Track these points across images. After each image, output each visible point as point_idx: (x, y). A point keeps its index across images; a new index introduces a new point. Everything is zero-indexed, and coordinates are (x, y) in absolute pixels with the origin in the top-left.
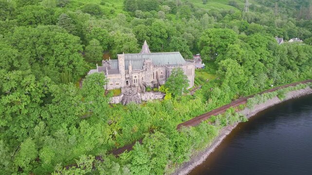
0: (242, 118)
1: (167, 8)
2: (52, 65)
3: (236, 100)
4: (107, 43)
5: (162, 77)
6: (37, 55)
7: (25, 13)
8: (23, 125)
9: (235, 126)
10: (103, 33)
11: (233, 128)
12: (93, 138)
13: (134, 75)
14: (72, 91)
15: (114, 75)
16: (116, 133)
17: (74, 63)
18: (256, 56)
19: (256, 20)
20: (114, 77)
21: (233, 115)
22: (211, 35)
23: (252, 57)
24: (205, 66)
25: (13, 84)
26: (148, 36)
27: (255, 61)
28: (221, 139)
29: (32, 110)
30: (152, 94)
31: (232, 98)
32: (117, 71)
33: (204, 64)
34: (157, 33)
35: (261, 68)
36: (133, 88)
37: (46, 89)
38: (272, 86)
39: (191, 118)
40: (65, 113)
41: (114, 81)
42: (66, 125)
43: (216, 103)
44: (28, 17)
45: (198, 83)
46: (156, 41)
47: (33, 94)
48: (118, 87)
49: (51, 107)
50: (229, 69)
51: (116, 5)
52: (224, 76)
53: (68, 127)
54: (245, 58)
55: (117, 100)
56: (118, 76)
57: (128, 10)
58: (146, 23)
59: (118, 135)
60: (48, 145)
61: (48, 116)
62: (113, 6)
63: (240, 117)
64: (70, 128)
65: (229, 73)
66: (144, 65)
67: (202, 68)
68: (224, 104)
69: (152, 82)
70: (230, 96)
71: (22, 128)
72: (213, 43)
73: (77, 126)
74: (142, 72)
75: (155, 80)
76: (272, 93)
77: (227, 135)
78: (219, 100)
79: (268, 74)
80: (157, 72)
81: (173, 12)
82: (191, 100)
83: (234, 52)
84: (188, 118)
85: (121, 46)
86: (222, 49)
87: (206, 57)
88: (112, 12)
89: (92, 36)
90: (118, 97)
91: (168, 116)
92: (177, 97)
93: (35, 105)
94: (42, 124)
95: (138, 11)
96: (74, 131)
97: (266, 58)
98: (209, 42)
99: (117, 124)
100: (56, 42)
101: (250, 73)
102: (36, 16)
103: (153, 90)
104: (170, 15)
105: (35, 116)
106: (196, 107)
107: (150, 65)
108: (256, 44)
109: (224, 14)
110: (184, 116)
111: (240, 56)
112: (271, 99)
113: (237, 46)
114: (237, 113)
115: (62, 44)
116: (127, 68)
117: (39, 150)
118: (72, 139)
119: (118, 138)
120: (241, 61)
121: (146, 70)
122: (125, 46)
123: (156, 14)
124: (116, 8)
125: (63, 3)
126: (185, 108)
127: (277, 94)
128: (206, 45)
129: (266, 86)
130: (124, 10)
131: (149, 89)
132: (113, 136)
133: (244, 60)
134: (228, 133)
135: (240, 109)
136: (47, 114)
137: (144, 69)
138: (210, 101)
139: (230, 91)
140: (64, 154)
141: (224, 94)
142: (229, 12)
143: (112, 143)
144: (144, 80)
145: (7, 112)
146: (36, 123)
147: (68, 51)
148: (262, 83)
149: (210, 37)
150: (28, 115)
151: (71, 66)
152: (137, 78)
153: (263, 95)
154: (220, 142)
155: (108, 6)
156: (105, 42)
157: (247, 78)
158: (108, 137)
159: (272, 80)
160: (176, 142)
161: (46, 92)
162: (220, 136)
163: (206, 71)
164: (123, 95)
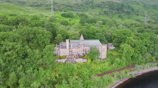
0: (131, 75)
1: (101, 22)
2: (35, 43)
3: (130, 66)
4: (66, 36)
5: (88, 51)
6: (29, 38)
7: (32, 23)
8: (13, 66)
9: (127, 79)
10: (64, 31)
11: (125, 80)
12: (45, 76)
13: (73, 50)
14: (37, 53)
15: (63, 49)
16: (57, 75)
17: (45, 43)
18: (142, 43)
19: (150, 27)
20: (63, 50)
21: (126, 73)
22: (118, 32)
23: (140, 44)
24: (115, 48)
25: (10, 47)
26: (87, 33)
27: (142, 46)
28: (117, 85)
29: (18, 60)
30: (81, 59)
31: (128, 65)
32: (65, 47)
33: (114, 47)
34: (91, 32)
35: (146, 49)
36: (72, 56)
37: (26, 51)
38: (154, 60)
39: (101, 73)
40: (32, 63)
41: (63, 52)
42: (32, 68)
43: (117, 67)
44: (33, 25)
45: (109, 56)
46: (91, 36)
47: (19, 52)
48: (65, 55)
49: (27, 59)
50: (125, 49)
51: (76, 21)
52: (122, 53)
53: (33, 70)
54: (135, 44)
55: (64, 61)
56: (65, 50)
57: (81, 23)
58: (87, 28)
59: (59, 77)
60: (22, 77)
61: (24, 63)
62: (75, 21)
63: (130, 74)
64: (34, 70)
65: (125, 51)
66: (79, 45)
67: (113, 49)
68: (122, 67)
69: (83, 54)
70: (126, 64)
71: (12, 68)
72: (119, 37)
73: (38, 70)
74: (78, 48)
75: (85, 53)
76: (153, 64)
77: (120, 84)
78: (119, 65)
79: (151, 53)
80: (86, 49)
81: (104, 24)
82: (102, 64)
83: (130, 41)
84: (99, 73)
85: (71, 37)
86: (124, 39)
87: (116, 44)
88: (73, 24)
89: (59, 33)
90: (64, 60)
91: (88, 70)
92: (94, 61)
93: (20, 58)
94: (21, 66)
95: (85, 23)
96: (35, 72)
97: (148, 45)
98: (116, 36)
99: (59, 71)
100: (39, 33)
101: (139, 52)
102: (36, 24)
103: (82, 57)
104: (103, 25)
105: (19, 62)
106: (104, 67)
107: (82, 45)
108: (144, 37)
109: (132, 25)
110: (97, 71)
111: (133, 43)
112: (152, 67)
113: (131, 38)
114: (128, 73)
115: (41, 34)
116: (70, 46)
117: (18, 79)
118: (34, 75)
119: (59, 78)
120: (133, 46)
121: (80, 47)
122: (73, 37)
123: (95, 24)
124: (76, 22)
125: (52, 20)
126: (98, 67)
127: (157, 65)
128: (116, 37)
129: (150, 60)
130: (79, 23)
131: (80, 57)
132: (56, 77)
133: (135, 45)
134: (121, 82)
135: (131, 71)
136: (25, 62)
137: (79, 47)
138: (114, 65)
139: (126, 60)
140: (29, 82)
141: (122, 62)
142: (135, 24)
143: (55, 81)
144: (78, 53)
145: (7, 60)
146: (19, 66)
147: (43, 37)
148: (148, 58)
149: (118, 34)
150: (16, 62)
151: (44, 44)
152: (75, 51)
153: (147, 64)
154: (115, 86)
155: (72, 21)
156: (65, 35)
157: (137, 55)
158: (53, 77)
159: (154, 57)
160: (87, 83)
161: (26, 53)
162: (116, 84)
163: (115, 51)
164: (66, 59)
